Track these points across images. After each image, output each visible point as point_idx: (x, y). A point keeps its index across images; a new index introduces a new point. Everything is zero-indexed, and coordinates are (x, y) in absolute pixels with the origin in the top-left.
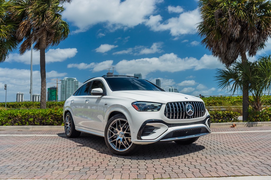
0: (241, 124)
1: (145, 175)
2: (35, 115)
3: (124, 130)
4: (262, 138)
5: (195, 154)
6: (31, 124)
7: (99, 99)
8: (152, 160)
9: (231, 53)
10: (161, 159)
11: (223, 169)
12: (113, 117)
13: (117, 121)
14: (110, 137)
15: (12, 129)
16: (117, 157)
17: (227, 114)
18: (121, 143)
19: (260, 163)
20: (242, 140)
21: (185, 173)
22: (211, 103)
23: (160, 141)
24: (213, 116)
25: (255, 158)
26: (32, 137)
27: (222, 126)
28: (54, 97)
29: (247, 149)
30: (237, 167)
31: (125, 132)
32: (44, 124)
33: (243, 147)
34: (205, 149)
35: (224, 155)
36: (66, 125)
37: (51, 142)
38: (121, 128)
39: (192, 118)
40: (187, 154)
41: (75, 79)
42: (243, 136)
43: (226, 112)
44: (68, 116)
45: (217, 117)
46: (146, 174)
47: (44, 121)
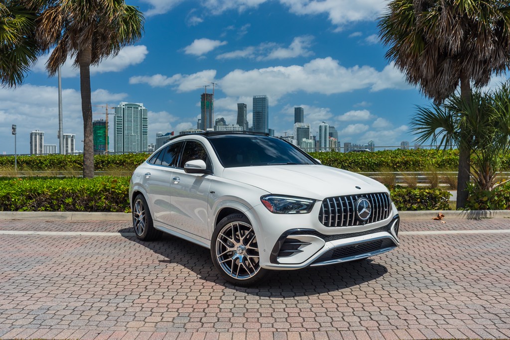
0: (452, 214)
1: (285, 333)
2: (76, 192)
3: (246, 242)
4: (489, 248)
5: (370, 285)
6: (68, 208)
7: (199, 181)
8: (296, 298)
9: (444, 81)
10: (310, 297)
11: (418, 322)
12: (225, 219)
13: (234, 226)
14: (220, 253)
15: (34, 217)
16: (234, 289)
17: (428, 195)
18: (241, 265)
19: (482, 311)
20: (455, 253)
21: (353, 331)
22: (398, 162)
23: (311, 265)
24: (403, 197)
25: (474, 298)
26: (75, 237)
27: (419, 218)
28: (101, 139)
29: (462, 277)
30: (443, 318)
31: (248, 247)
32: (92, 209)
33: (455, 270)
34: (388, 274)
35: (420, 290)
36: (136, 216)
37: (112, 252)
38: (241, 239)
39: (366, 223)
40: (356, 284)
41: (141, 105)
42: (455, 244)
43: (427, 191)
44: (139, 202)
45: (409, 200)
46: (287, 330)
47: (93, 203)
